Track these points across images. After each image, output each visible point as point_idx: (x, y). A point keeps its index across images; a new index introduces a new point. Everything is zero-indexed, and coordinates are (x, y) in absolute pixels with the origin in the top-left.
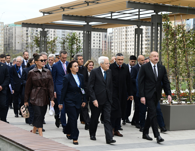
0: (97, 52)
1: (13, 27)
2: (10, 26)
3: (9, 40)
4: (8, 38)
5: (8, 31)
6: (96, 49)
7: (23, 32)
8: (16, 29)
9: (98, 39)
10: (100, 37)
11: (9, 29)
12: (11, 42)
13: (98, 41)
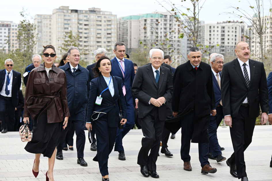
0: (232, 50)
1: (127, 21)
2: (124, 20)
3: (123, 37)
4: (122, 34)
5: (121, 26)
6: (230, 46)
7: (140, 27)
8: (131, 23)
9: (234, 34)
10: (236, 32)
11: (123, 23)
12: (126, 39)
13: (234, 36)
